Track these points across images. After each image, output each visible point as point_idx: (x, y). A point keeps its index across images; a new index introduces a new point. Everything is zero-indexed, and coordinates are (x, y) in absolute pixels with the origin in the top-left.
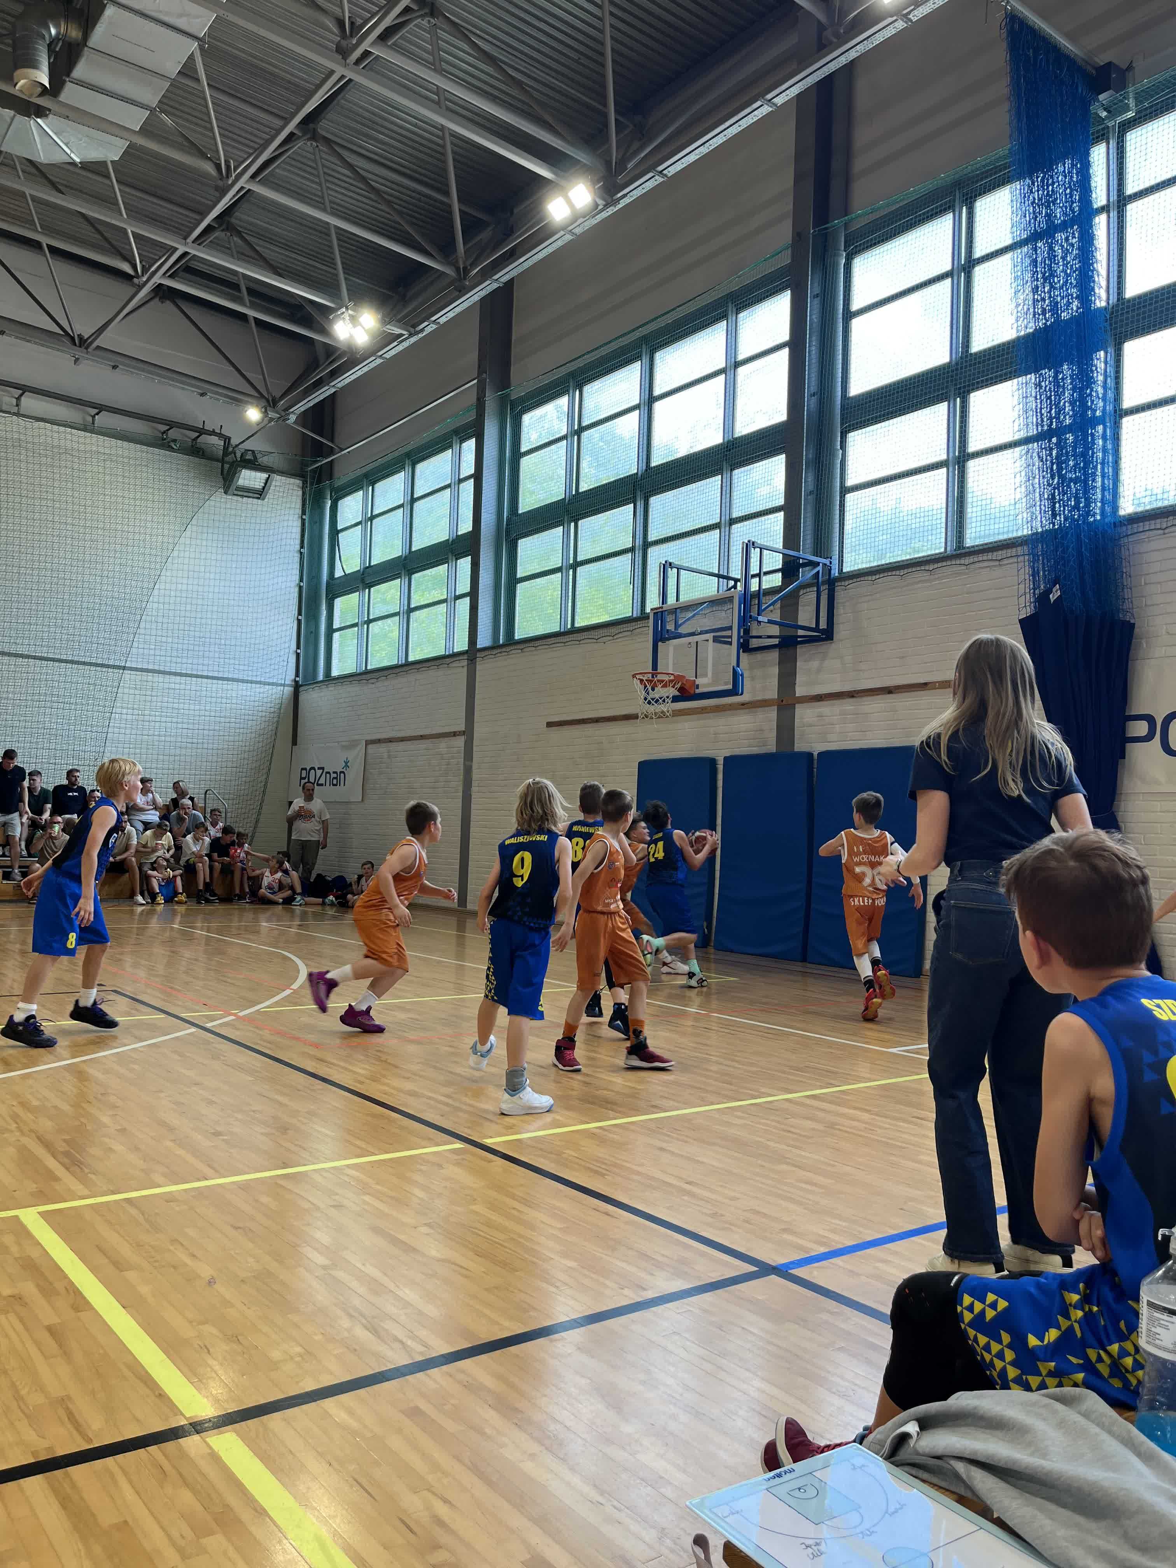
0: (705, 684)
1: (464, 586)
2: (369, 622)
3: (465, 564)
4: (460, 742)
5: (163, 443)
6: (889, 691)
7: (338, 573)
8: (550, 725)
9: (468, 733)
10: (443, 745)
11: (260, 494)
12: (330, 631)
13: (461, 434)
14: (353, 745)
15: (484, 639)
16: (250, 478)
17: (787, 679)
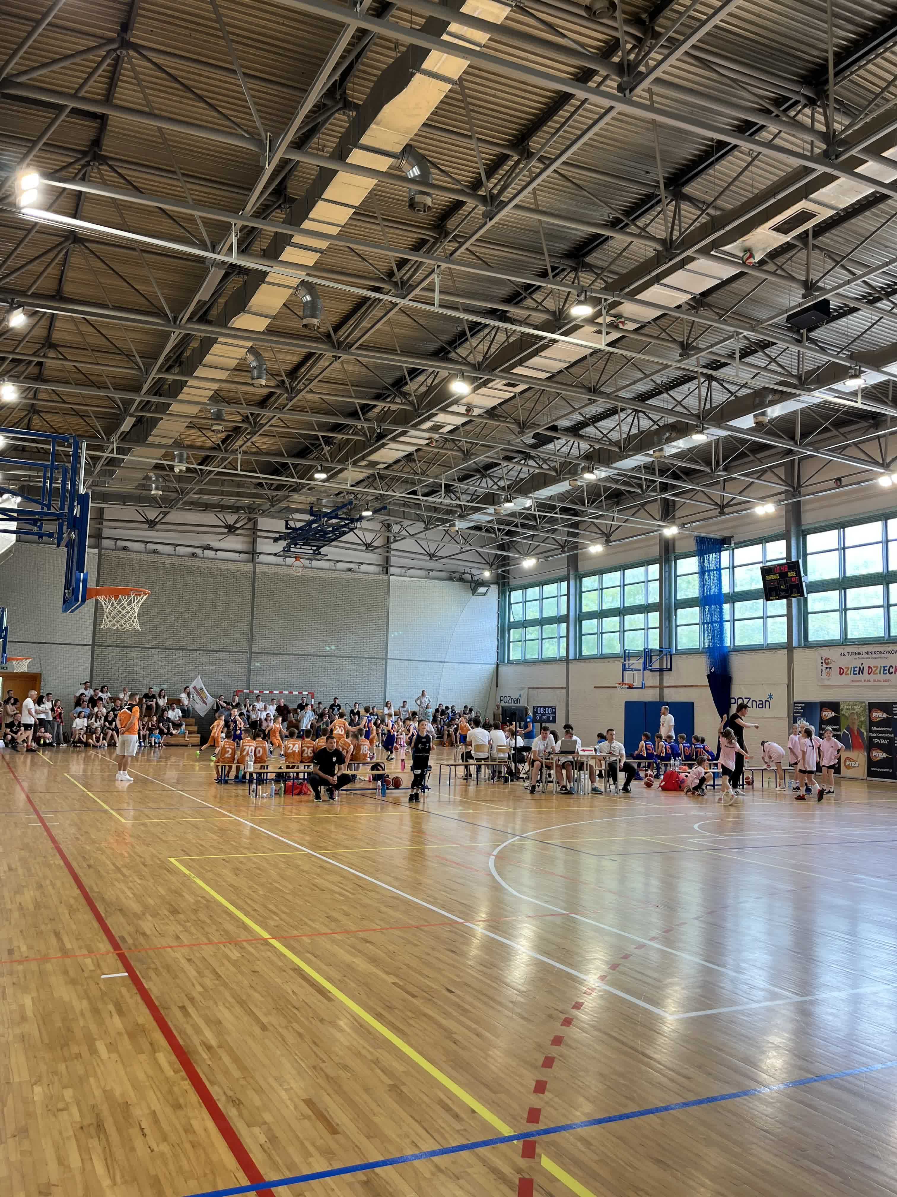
0: (636, 684)
1: (564, 632)
2: (526, 641)
3: (564, 625)
4: (564, 691)
5: (451, 579)
6: (685, 686)
7: (512, 620)
8: (595, 687)
9: (567, 688)
10: (558, 691)
11: (485, 594)
12: (509, 642)
13: (561, 580)
14: (522, 689)
15: (571, 656)
16: (482, 590)
17: (661, 680)
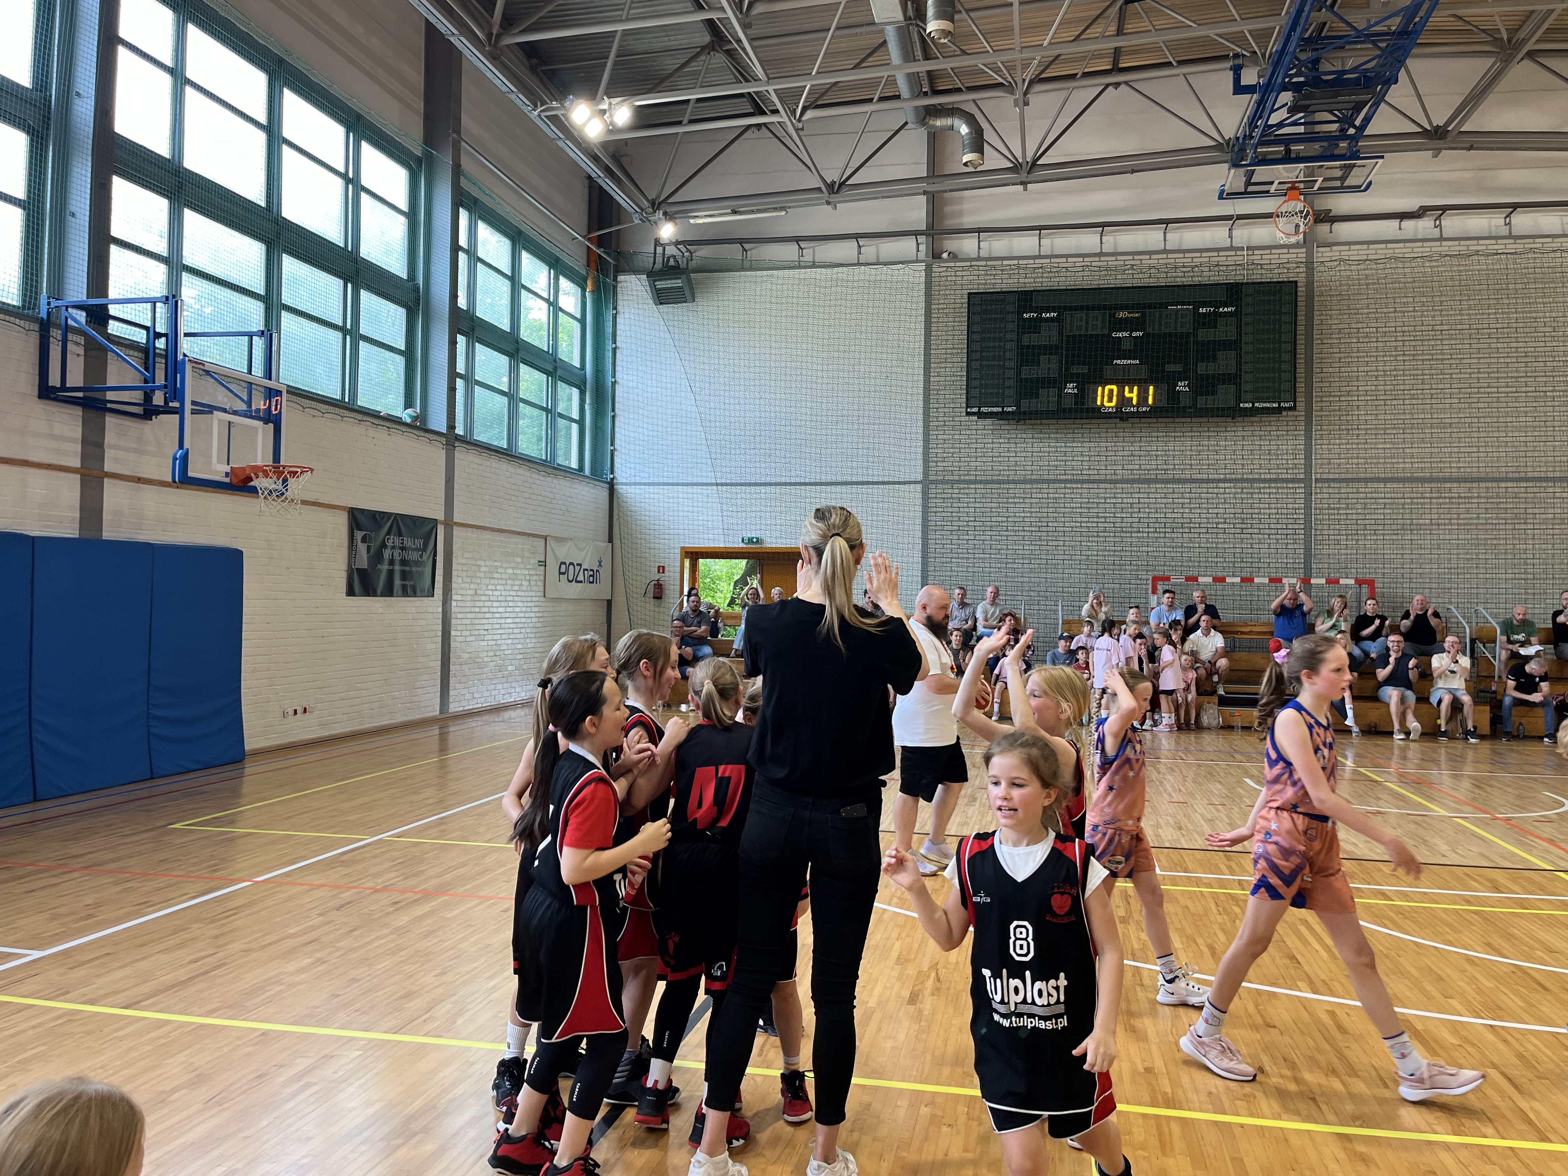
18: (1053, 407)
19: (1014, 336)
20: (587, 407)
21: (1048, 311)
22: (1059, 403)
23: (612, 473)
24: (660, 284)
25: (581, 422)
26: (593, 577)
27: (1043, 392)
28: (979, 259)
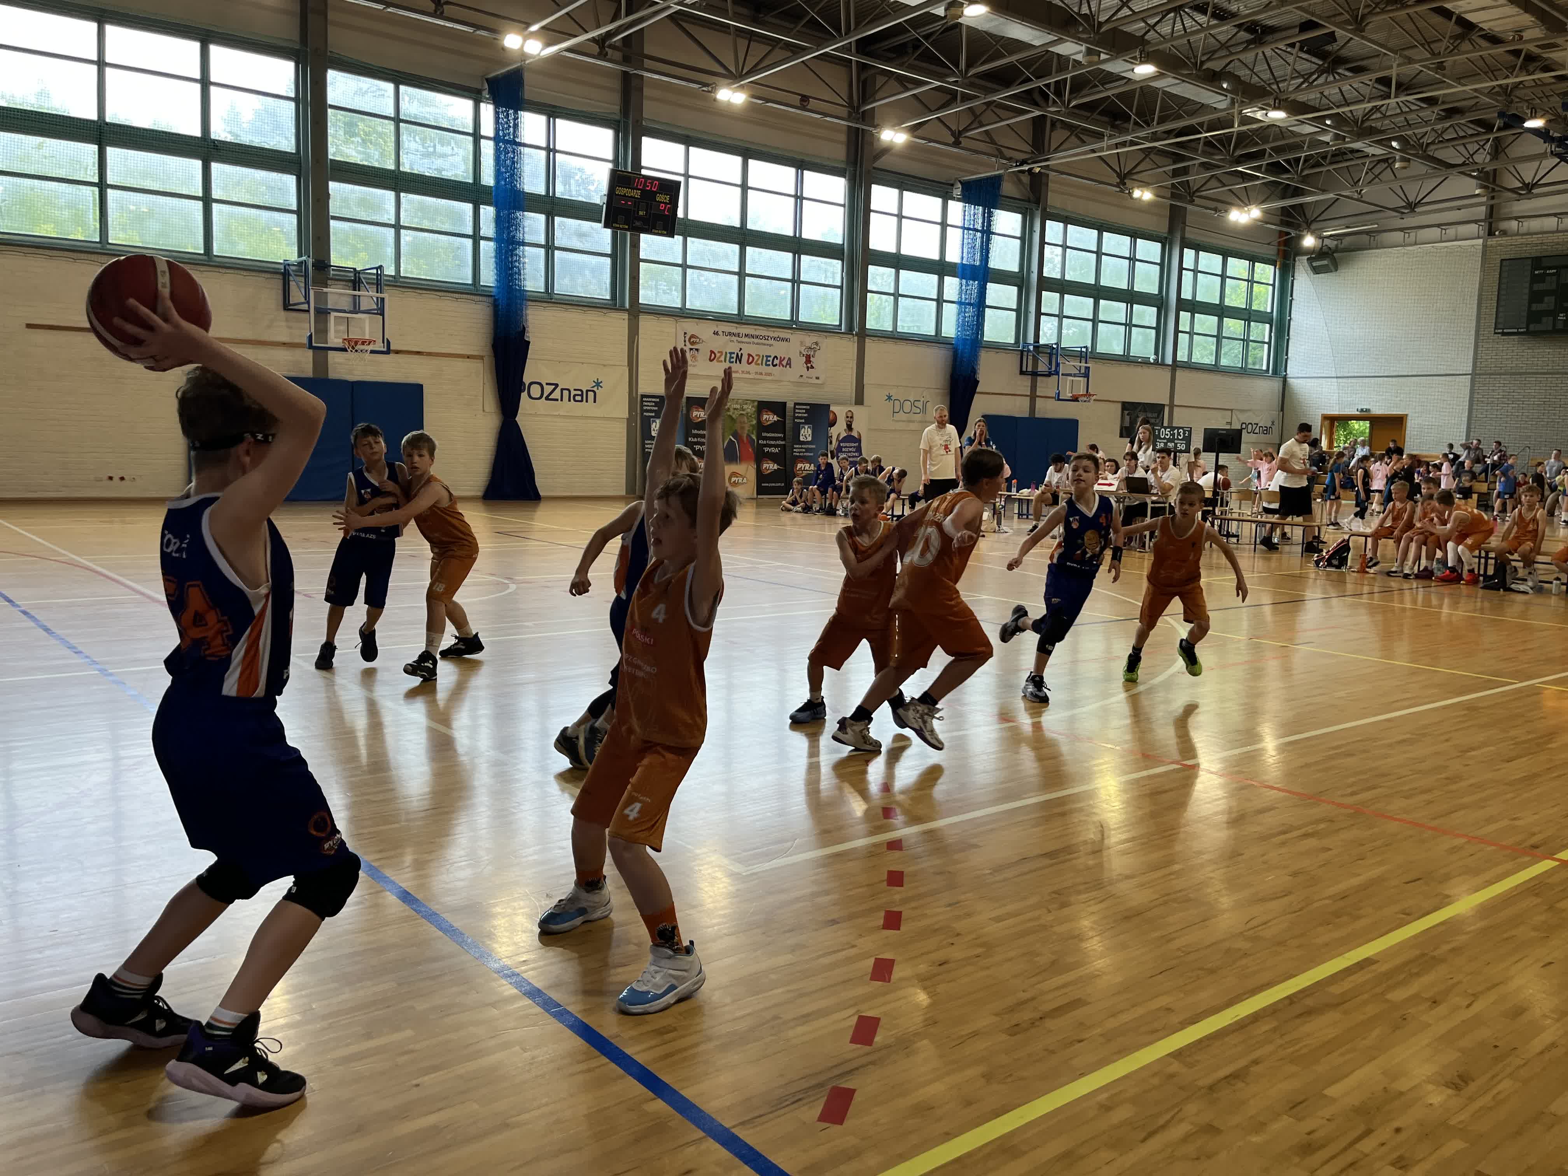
8: (29, 326)
18: (1550, 328)
19: (1527, 285)
20: (1273, 334)
21: (1550, 268)
22: (1554, 325)
23: (1286, 371)
24: (1314, 264)
25: (1269, 343)
26: (1267, 431)
27: (1544, 319)
28: (1518, 234)
